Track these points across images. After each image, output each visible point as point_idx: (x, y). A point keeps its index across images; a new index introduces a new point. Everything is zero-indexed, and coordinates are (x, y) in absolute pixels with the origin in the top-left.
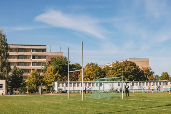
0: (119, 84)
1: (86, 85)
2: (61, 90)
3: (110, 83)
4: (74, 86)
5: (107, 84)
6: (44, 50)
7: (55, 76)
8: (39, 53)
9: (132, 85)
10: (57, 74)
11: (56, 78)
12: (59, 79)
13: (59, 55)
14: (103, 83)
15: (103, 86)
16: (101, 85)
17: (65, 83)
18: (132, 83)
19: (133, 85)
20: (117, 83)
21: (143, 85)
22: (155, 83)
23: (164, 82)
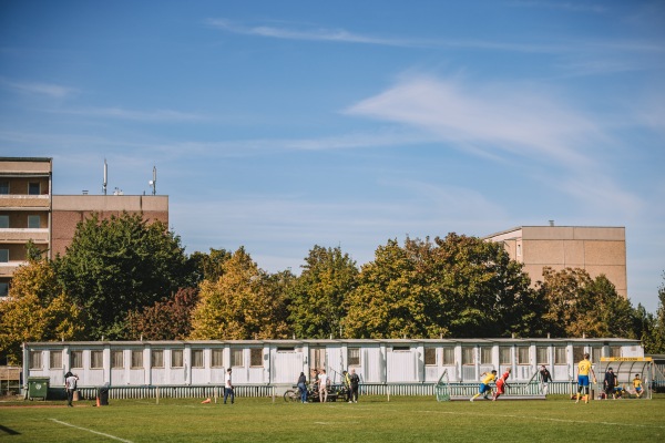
0: (354, 354)
1: (178, 362)
2: (39, 387)
3: (305, 349)
4: (114, 363)
5: (287, 354)
6: (38, 184)
7: (46, 315)
8: (14, 196)
9: (422, 358)
10: (57, 304)
11: (53, 325)
12: (66, 329)
13: (146, 208)
14: (266, 351)
15: (266, 363)
16: (256, 359)
17: (66, 350)
18: (421, 349)
19: (429, 358)
20: (345, 349)
21: (485, 359)
22: (550, 348)
23: (599, 348)
